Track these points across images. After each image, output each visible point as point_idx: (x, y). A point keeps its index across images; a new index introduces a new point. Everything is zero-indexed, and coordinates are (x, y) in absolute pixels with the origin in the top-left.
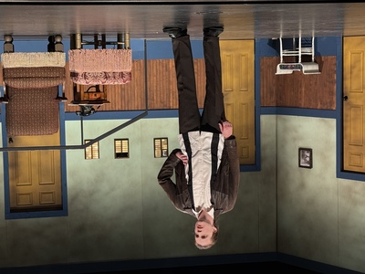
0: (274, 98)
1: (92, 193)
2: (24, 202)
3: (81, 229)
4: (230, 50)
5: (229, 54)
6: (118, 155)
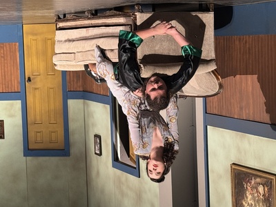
0: (80, 83)
4: (36, 34)
5: (34, 38)
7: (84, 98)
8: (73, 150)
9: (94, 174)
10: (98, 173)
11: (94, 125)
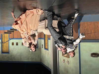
2: (4, 51)
6: (16, 45)
7: (40, 39)
8: (38, 47)
9: (42, 51)
11: (42, 43)
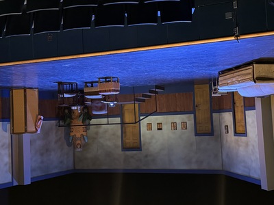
0: (218, 106)
1: (150, 143)
2: (128, 145)
3: (146, 156)
5: (199, 90)
6: (158, 129)
7: (219, 112)
10: (227, 141)
